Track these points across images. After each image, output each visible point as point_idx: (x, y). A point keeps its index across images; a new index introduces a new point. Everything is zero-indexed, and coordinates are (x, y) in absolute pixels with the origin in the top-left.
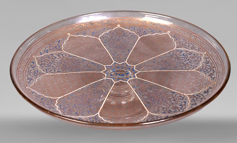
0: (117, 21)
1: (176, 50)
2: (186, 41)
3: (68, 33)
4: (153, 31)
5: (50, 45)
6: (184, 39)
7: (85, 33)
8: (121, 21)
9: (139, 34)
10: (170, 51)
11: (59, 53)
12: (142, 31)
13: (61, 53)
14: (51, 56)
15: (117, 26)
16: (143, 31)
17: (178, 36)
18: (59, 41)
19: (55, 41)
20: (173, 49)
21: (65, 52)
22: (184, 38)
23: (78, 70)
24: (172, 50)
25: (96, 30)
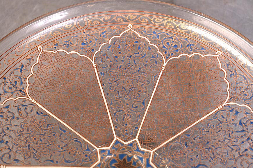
0: (128, 17)
1: (229, 106)
2: (247, 82)
3: (38, 46)
4: (190, 45)
5: (5, 78)
6: (244, 77)
7: (69, 43)
8: (135, 17)
9: (166, 52)
10: (217, 109)
11: (21, 101)
12: (170, 44)
13: (25, 100)
14: (6, 110)
15: (128, 28)
16: (173, 45)
17: (235, 67)
18: (23, 66)
19: (15, 67)
20: (223, 105)
21: (31, 99)
22: (243, 74)
23: (49, 159)
24: (221, 107)
25: (89, 35)
